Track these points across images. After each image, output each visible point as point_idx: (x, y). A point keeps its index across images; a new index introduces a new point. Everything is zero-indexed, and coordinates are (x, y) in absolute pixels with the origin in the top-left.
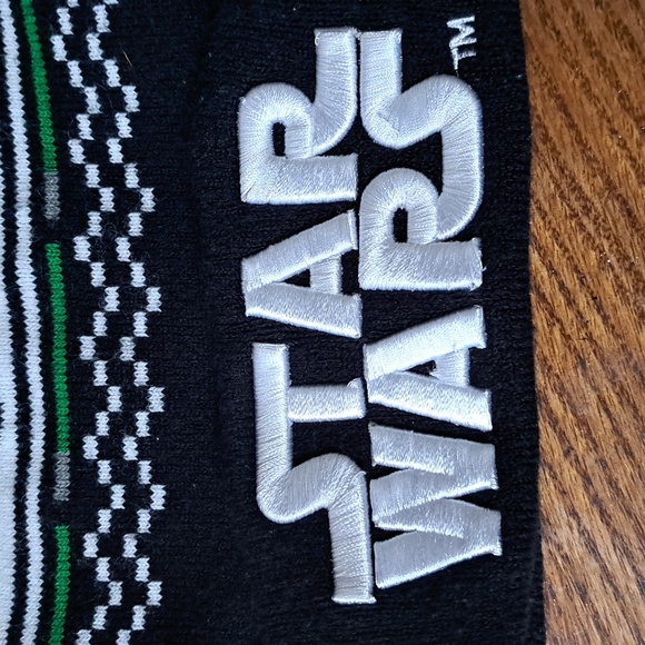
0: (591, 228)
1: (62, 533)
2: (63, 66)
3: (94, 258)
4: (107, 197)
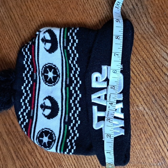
1: (66, 126)
2: (70, 64)
3: (73, 90)
4: (75, 81)
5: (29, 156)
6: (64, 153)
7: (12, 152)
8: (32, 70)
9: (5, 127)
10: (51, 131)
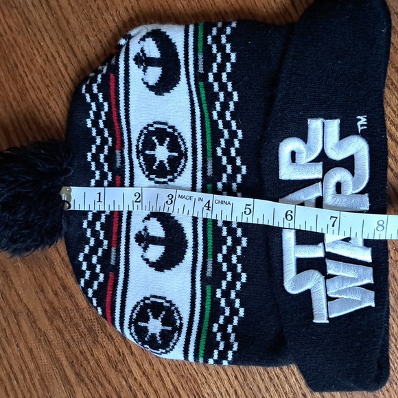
1: (208, 288)
2: (216, 122)
3: (223, 190)
4: (229, 168)
5: (112, 374)
6: (206, 361)
7: (65, 363)
8: (110, 144)
9: (42, 298)
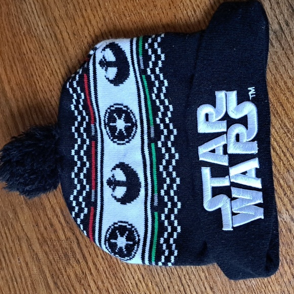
0: (290, 136)
1: (156, 214)
2: (155, 101)
3: (162, 146)
4: (165, 131)
6: (157, 264)
8: (87, 120)
10: (129, 225)
